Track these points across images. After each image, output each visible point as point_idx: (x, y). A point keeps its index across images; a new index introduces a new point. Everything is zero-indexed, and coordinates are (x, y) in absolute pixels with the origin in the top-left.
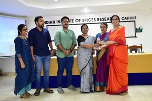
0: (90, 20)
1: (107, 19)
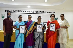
0: (31, 12)
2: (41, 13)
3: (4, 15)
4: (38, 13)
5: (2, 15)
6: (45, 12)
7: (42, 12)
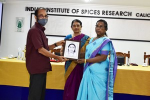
1: (115, 13)
2: (117, 16)
3: (23, 18)
4: (112, 16)
5: (17, 18)
6: (130, 14)
7: (121, 14)
